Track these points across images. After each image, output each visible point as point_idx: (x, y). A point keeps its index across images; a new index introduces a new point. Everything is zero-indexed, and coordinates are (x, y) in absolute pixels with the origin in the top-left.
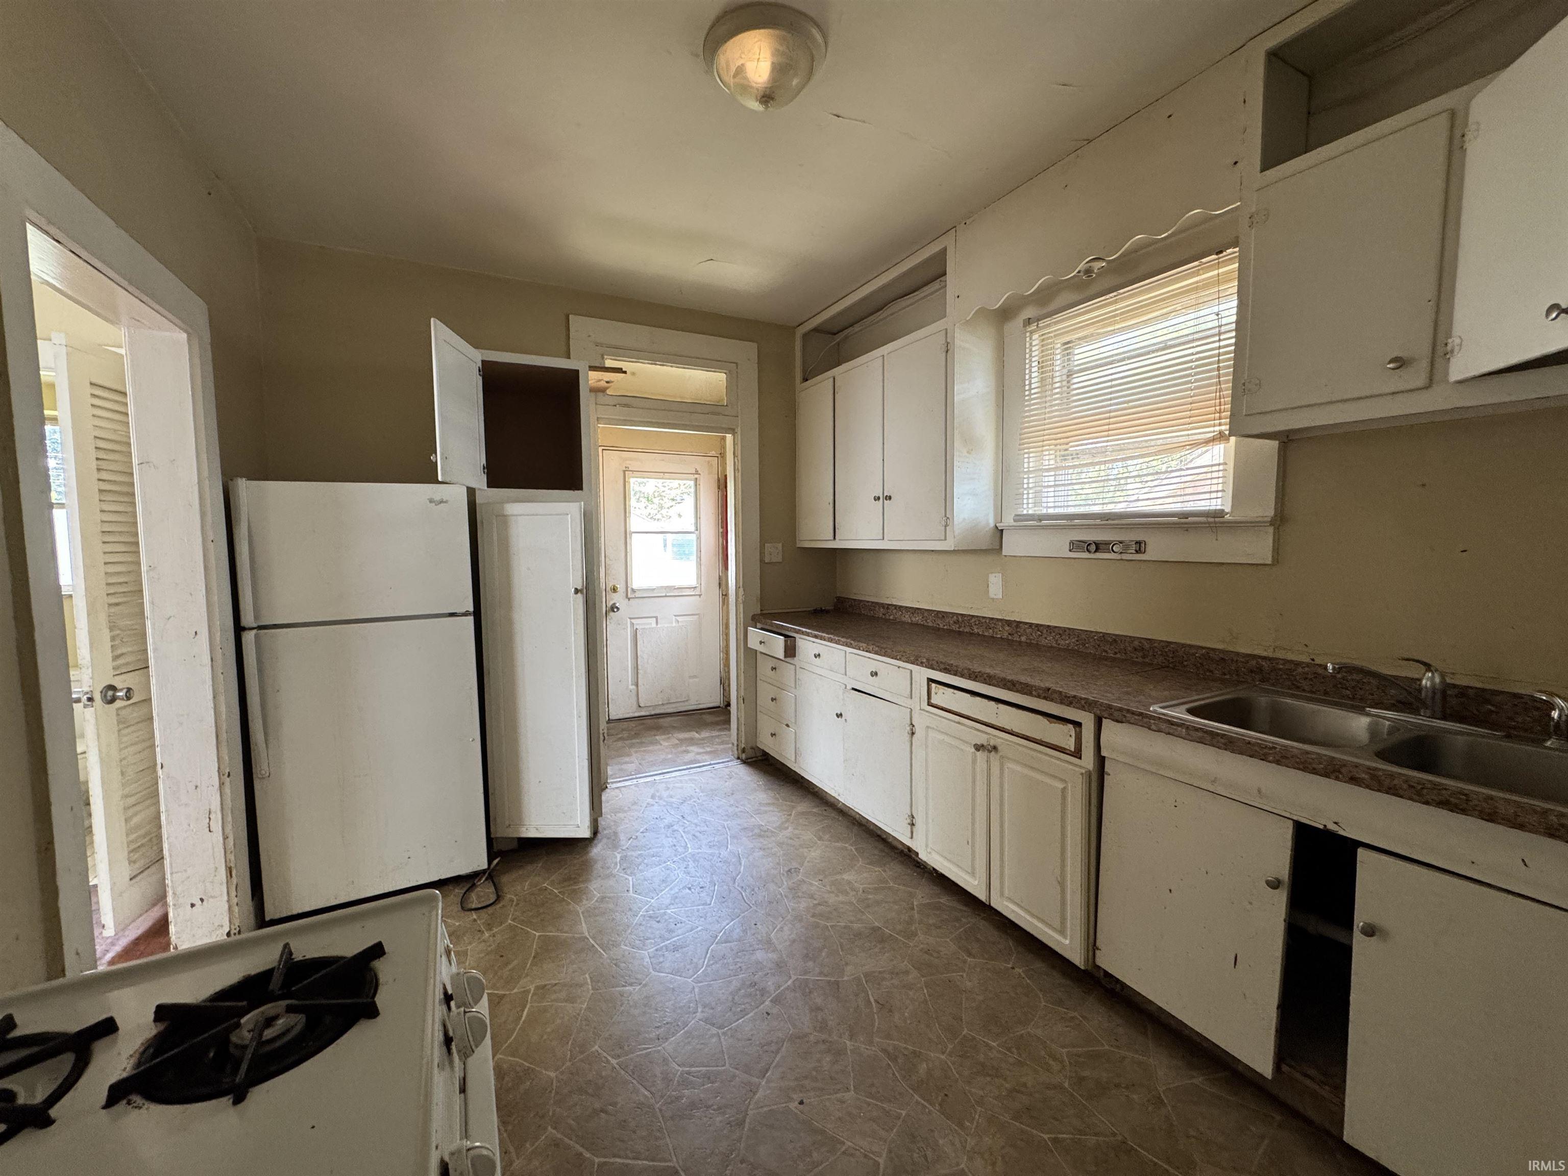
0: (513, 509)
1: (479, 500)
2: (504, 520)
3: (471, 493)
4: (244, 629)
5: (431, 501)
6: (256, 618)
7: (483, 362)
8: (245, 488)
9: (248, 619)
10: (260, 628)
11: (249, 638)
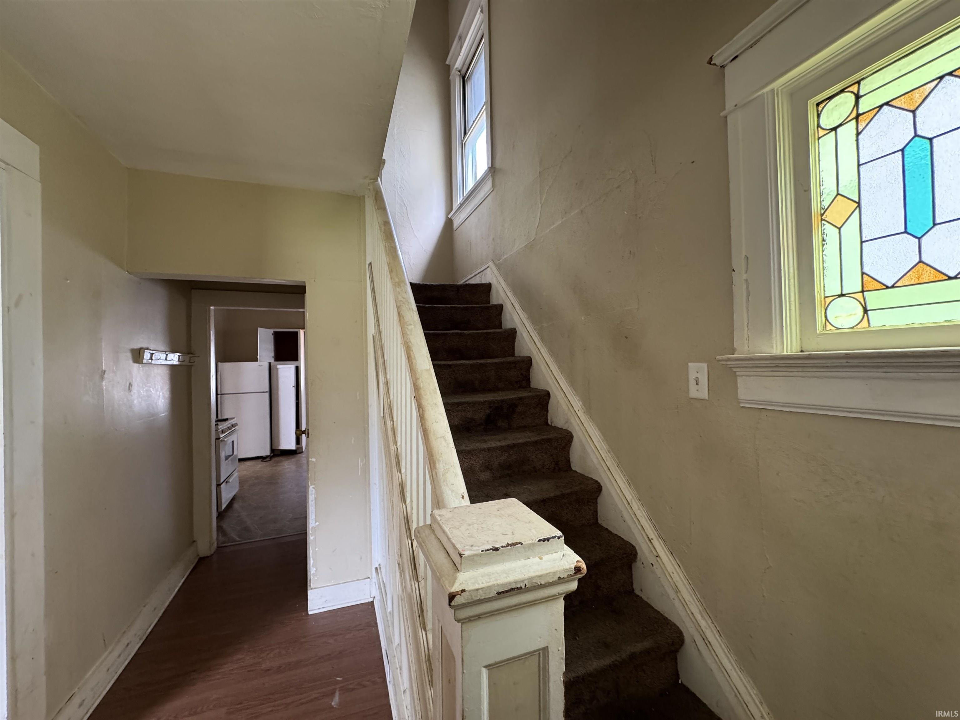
0: (279, 366)
1: (272, 364)
2: (277, 369)
3: (270, 364)
4: (218, 394)
5: (259, 366)
6: (221, 392)
7: (274, 332)
8: (219, 364)
9: (219, 392)
10: (222, 394)
11: (219, 396)
